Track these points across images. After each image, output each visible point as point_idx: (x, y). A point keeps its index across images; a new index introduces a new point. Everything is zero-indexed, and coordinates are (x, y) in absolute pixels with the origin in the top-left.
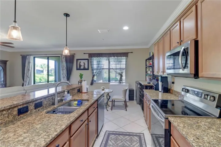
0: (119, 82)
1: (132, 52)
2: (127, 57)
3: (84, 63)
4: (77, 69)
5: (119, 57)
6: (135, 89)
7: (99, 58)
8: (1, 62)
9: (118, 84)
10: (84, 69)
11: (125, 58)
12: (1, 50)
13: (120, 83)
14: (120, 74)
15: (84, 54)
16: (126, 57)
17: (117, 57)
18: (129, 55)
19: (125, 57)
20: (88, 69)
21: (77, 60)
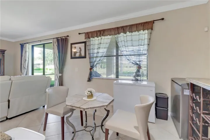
0: (134, 78)
1: (163, 19)
2: (152, 29)
3: (80, 48)
4: (72, 58)
5: (135, 31)
6: (169, 95)
7: (100, 38)
8: (1, 51)
9: (131, 82)
10: (81, 57)
11: (146, 31)
12: (1, 40)
13: (137, 80)
14: (137, 64)
15: (79, 34)
16: (150, 30)
17: (130, 32)
18: (156, 25)
19: (148, 29)
20: (85, 57)
21: (72, 44)
